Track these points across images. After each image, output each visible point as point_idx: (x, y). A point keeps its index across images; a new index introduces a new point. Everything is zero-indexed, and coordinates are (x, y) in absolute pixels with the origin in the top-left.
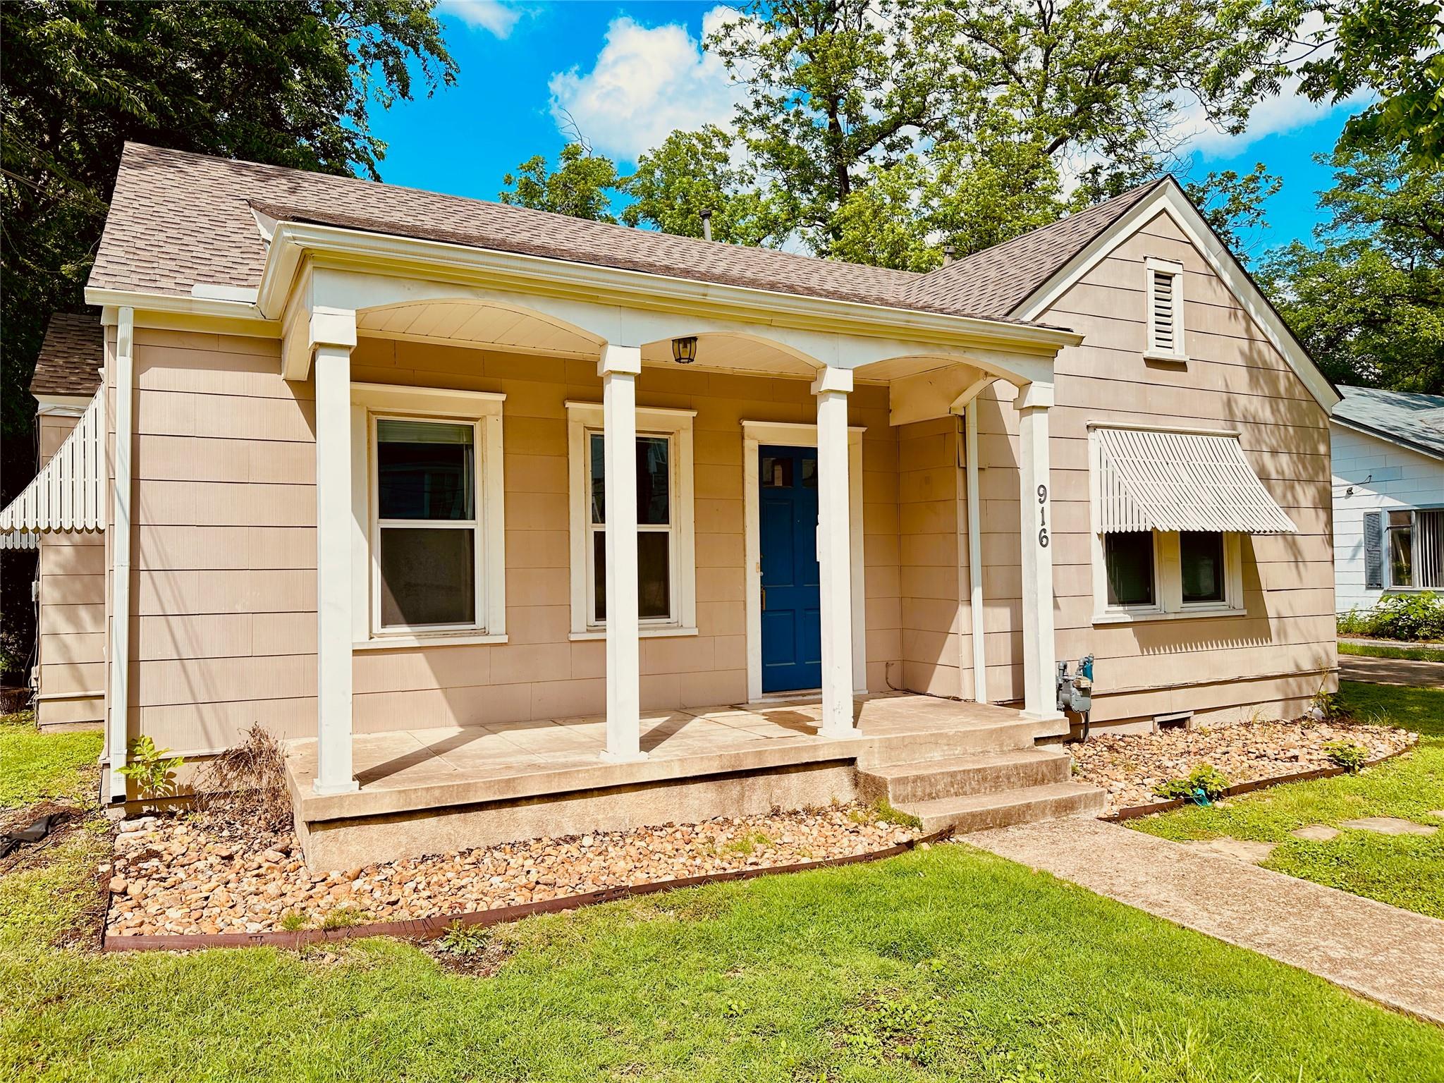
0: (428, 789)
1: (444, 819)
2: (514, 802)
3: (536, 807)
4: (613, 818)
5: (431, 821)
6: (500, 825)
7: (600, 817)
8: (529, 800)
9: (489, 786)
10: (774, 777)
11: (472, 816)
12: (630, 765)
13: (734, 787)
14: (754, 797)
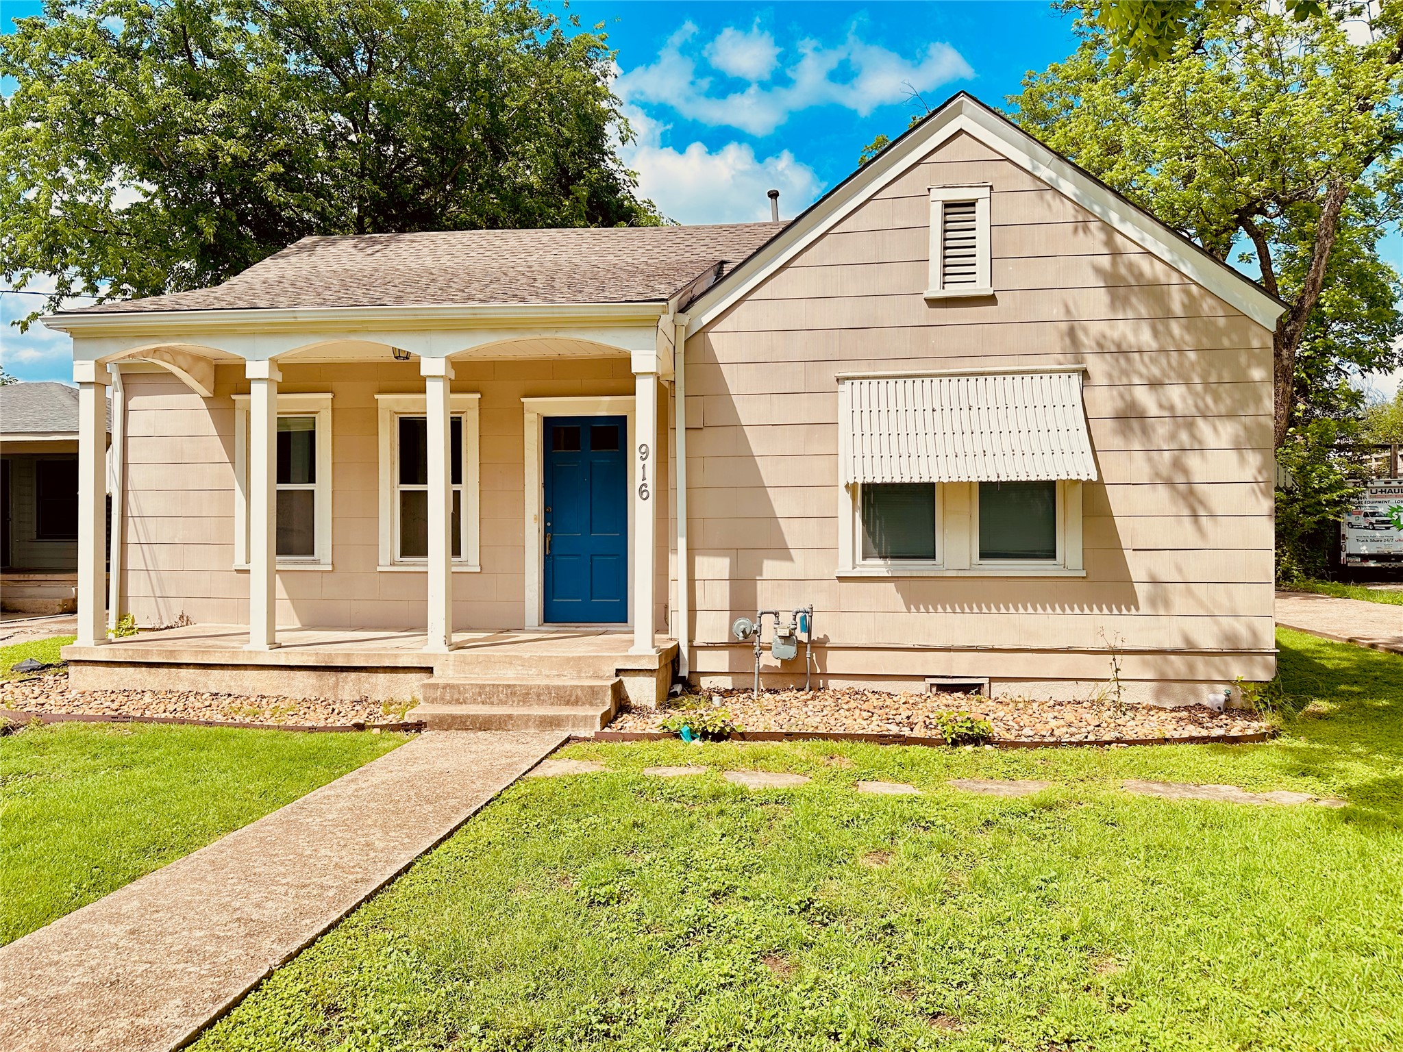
0: (125, 650)
1: (138, 669)
2: (179, 665)
3: (191, 671)
4: (241, 686)
5: (131, 670)
6: (169, 679)
7: (232, 684)
8: (188, 665)
9: (160, 653)
10: (364, 674)
11: (153, 670)
12: (250, 652)
13: (331, 678)
14: (346, 687)
